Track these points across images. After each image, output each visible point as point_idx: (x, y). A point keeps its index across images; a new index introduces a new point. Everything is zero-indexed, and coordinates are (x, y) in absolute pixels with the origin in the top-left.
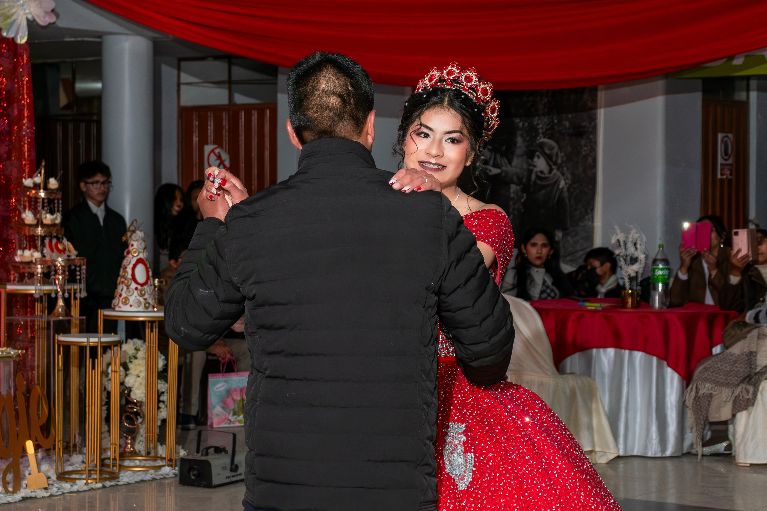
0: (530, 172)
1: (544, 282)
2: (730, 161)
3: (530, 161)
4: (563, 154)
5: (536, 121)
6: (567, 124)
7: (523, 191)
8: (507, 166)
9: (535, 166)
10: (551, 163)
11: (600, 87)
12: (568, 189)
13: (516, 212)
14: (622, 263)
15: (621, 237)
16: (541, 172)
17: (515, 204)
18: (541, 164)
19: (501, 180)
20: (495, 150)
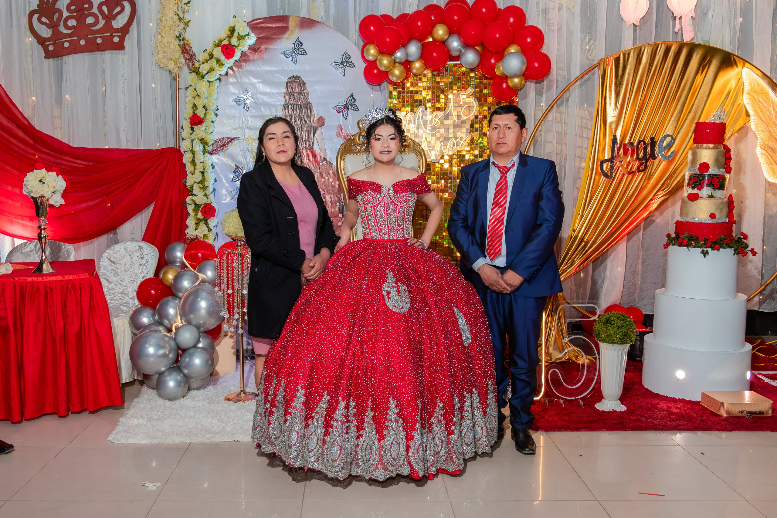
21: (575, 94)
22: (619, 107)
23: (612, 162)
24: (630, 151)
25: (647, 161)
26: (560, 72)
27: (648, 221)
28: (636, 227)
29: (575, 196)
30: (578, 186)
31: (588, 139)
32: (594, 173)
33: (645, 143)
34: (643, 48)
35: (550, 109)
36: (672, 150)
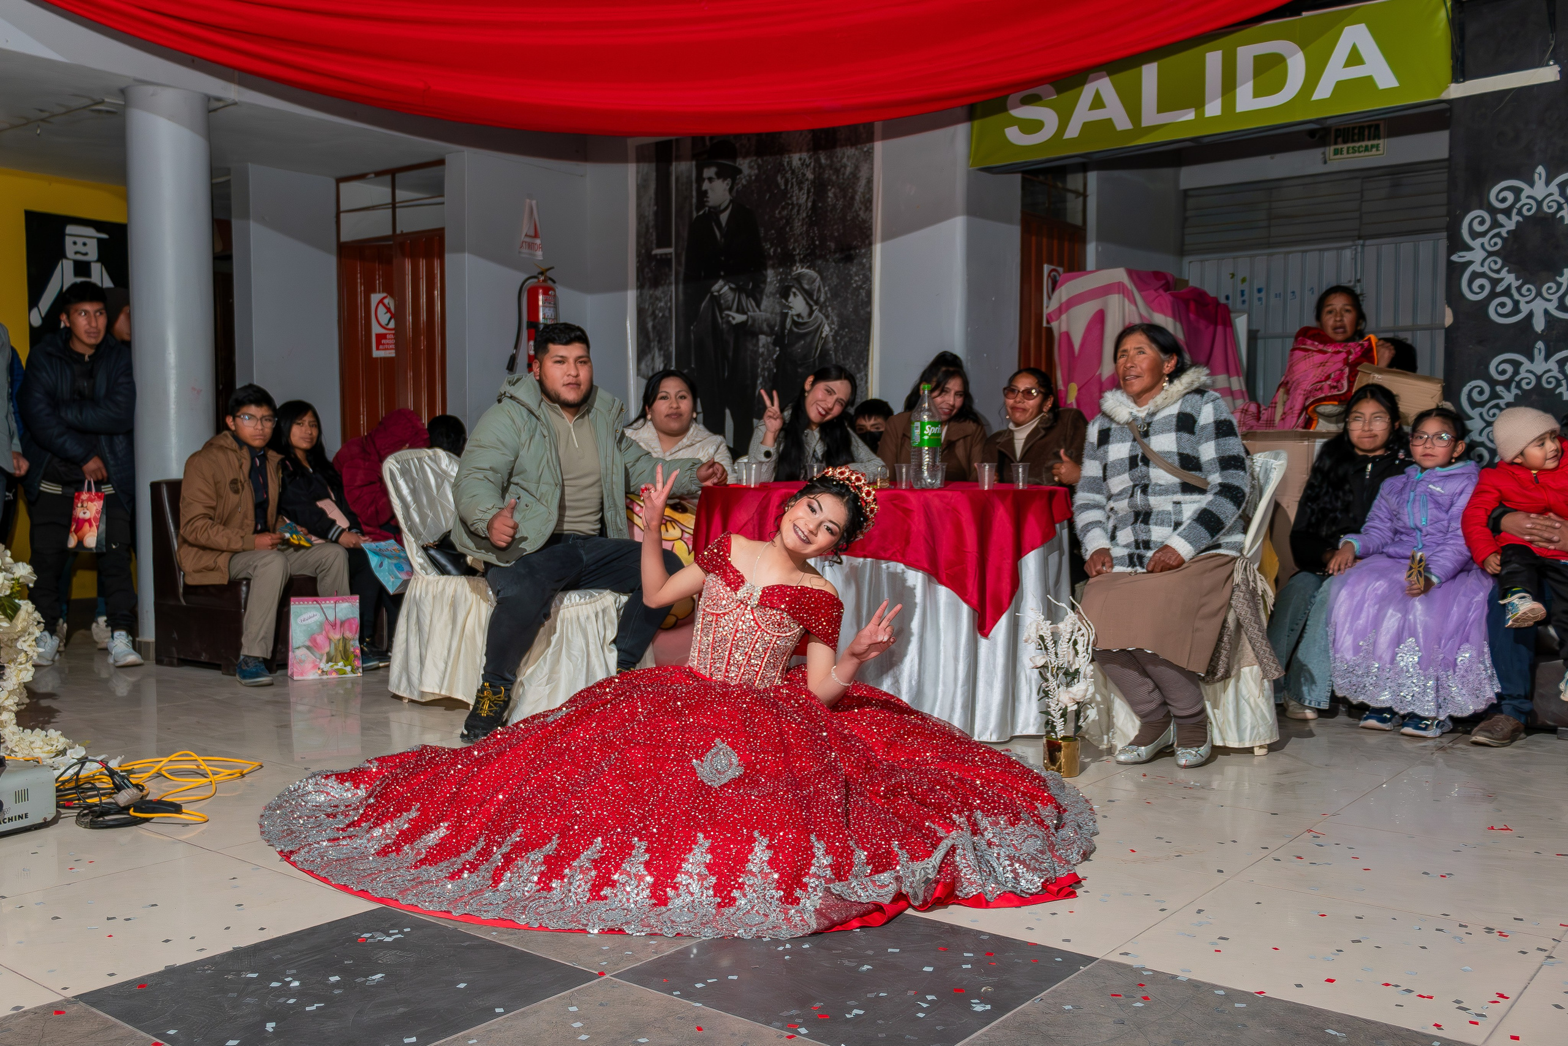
0: (784, 316)
3: (784, 301)
4: (826, 288)
6: (832, 245)
7: (775, 344)
8: (754, 311)
9: (790, 308)
10: (812, 303)
12: (834, 337)
13: (766, 374)
16: (799, 315)
17: (765, 362)
18: (798, 304)
19: (746, 331)
20: (738, 290)
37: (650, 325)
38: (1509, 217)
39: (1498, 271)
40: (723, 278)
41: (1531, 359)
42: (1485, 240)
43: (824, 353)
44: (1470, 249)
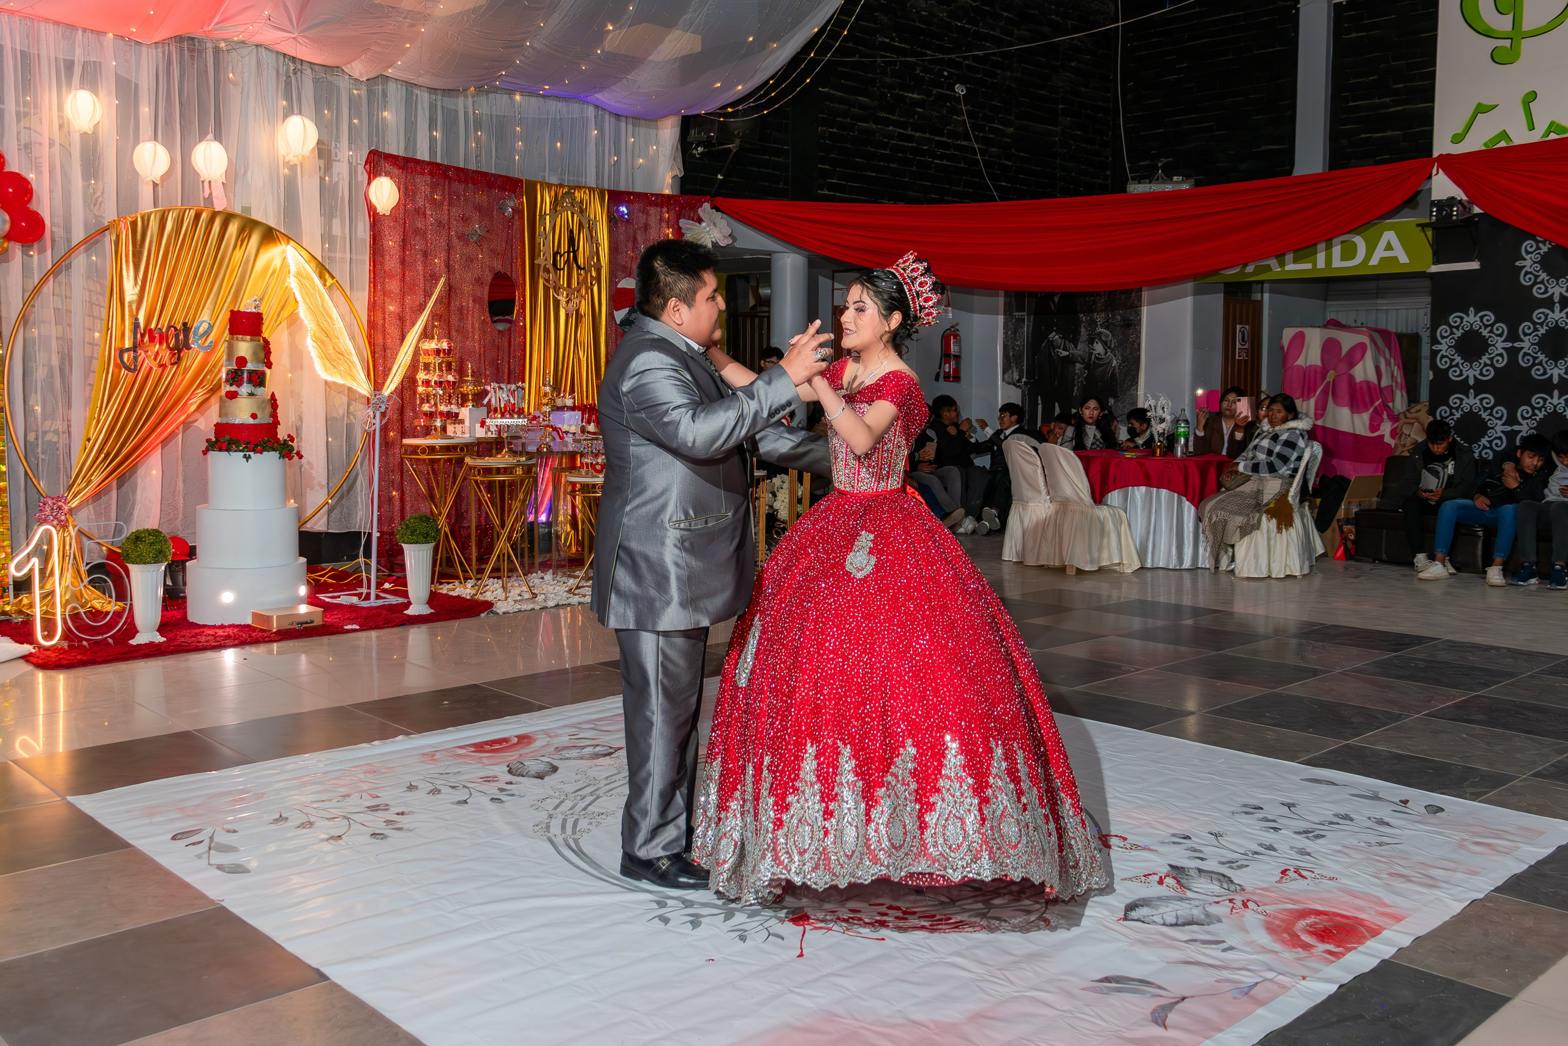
0: (1091, 354)
1: (1095, 436)
2: (1246, 346)
3: (1091, 346)
4: (1115, 341)
5: (1095, 315)
6: (1119, 318)
7: (1085, 368)
8: (1073, 350)
9: (1094, 350)
11: (1144, 288)
12: (1119, 368)
13: (1080, 384)
14: (1153, 422)
15: (1152, 402)
16: (1099, 354)
17: (1078, 378)
18: (1099, 348)
19: (1070, 361)
20: (1064, 338)
21: (79, 262)
22: (139, 282)
23: (135, 351)
24: (157, 339)
25: (180, 351)
26: (54, 229)
27: (187, 425)
28: (173, 431)
29: (87, 395)
30: (90, 381)
31: (102, 320)
32: (112, 365)
33: (176, 329)
34: (166, 213)
35: (44, 280)
36: (211, 338)
37: (1011, 353)
38: (1458, 330)
39: (1453, 355)
40: (1055, 331)
41: (1468, 397)
42: (1447, 340)
43: (1113, 374)
44: (1441, 344)
